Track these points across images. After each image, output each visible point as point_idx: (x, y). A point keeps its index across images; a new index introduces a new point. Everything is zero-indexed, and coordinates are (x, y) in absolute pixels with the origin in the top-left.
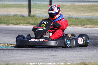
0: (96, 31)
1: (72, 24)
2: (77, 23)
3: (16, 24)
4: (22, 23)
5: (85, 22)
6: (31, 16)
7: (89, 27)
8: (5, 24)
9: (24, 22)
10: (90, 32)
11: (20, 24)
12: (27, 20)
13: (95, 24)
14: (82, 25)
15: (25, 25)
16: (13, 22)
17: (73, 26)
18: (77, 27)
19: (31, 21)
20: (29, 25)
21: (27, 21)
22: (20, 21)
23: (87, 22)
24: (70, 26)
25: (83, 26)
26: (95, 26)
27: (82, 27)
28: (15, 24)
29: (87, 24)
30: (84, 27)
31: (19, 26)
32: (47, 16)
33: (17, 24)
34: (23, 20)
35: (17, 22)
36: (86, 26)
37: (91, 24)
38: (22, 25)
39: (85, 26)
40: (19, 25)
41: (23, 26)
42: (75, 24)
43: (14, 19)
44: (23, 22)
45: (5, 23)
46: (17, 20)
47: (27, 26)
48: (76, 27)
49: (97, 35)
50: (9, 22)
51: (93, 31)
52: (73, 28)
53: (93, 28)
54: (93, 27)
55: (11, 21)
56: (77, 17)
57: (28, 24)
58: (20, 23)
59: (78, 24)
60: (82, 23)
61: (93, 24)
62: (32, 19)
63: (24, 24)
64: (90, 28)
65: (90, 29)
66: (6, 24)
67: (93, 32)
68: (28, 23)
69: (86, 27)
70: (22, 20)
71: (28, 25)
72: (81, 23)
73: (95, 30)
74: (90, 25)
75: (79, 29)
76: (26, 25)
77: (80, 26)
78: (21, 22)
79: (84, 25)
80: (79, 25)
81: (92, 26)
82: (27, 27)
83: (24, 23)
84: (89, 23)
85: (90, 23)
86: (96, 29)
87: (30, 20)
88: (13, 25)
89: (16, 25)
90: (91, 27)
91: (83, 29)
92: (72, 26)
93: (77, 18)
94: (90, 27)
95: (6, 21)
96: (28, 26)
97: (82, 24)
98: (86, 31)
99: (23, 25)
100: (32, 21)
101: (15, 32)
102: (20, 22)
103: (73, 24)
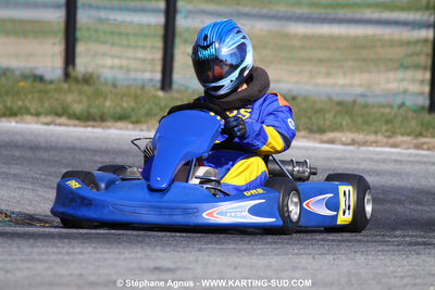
0: (378, 161)
3: (4, 115)
4: (32, 111)
5: (329, 116)
6: (77, 80)
7: (344, 139)
9: (42, 106)
10: (348, 166)
11: (22, 114)
12: (56, 95)
13: (373, 129)
14: (311, 131)
15: (43, 119)
19: (75, 101)
20: (63, 120)
21: (57, 99)
22: (23, 100)
23: (335, 117)
25: (317, 136)
26: (372, 138)
27: (314, 140)
30: (322, 142)
31: (17, 122)
32: (151, 80)
33: (8, 113)
34: (36, 95)
35: (9, 104)
36: (331, 135)
37: (356, 128)
38: (29, 118)
39: (325, 137)
40: (18, 118)
41: (37, 123)
44: (33, 107)
47: (56, 125)
53: (363, 148)
54: (365, 144)
56: (294, 93)
57: (59, 115)
58: (21, 108)
60: (314, 120)
61: (365, 127)
62: (81, 93)
63: (37, 114)
64: (348, 144)
65: (351, 152)
68: (60, 111)
69: (332, 142)
70: (30, 96)
71: (59, 120)
72: (310, 118)
73: (373, 156)
74: (350, 130)
76: (48, 119)
77: (304, 137)
78: (27, 104)
79: (321, 131)
81: (359, 137)
82: (52, 127)
83: (40, 110)
84: (344, 123)
85: (353, 121)
86: (378, 153)
87: (69, 98)
90: (353, 143)
91: (314, 149)
93: (294, 99)
94: (349, 141)
96: (60, 125)
97: (315, 128)
98: (330, 159)
99: (35, 119)
100: (80, 102)
102: (20, 103)
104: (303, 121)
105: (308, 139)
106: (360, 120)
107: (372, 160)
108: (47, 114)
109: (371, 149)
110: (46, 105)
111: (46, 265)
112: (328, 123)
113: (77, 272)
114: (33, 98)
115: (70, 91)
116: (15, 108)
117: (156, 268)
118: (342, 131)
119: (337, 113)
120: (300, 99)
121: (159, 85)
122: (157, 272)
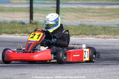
1: (81, 34)
2: (88, 31)
7: (102, 37)
12: (25, 28)
13: (110, 34)
16: (7, 30)
17: (82, 36)
18: (87, 37)
19: (30, 29)
20: (26, 34)
21: (26, 29)
22: (16, 29)
23: (100, 31)
24: (78, 36)
25: (94, 36)
26: (109, 36)
27: (94, 37)
28: (8, 34)
30: (96, 38)
31: (14, 35)
33: (12, 33)
34: (20, 28)
35: (12, 31)
36: (98, 36)
37: (106, 34)
38: (17, 34)
41: (19, 35)
42: (84, 34)
43: (9, 27)
44: (19, 31)
46: (12, 28)
48: (85, 37)
50: (2, 30)
51: (105, 42)
52: (82, 38)
54: (107, 38)
55: (5, 29)
57: (25, 33)
58: (15, 32)
60: (94, 32)
61: (108, 33)
62: (32, 27)
63: (20, 33)
64: (103, 38)
65: (103, 40)
67: (105, 44)
69: (98, 38)
71: (25, 35)
73: (109, 41)
74: (104, 34)
75: (88, 40)
77: (91, 37)
78: (17, 30)
79: (96, 35)
80: (89, 35)
81: (106, 36)
82: (23, 37)
83: (21, 32)
84: (102, 32)
87: (29, 28)
88: (6, 34)
89: (11, 35)
90: (104, 38)
91: (93, 40)
92: (80, 36)
93: (92, 26)
94: (103, 37)
96: (26, 36)
97: (94, 34)
99: (19, 34)
100: (32, 29)
102: (15, 30)
103: (83, 33)
104: (91, 32)
106: (107, 31)
108: (23, 33)
109: (109, 39)
110: (22, 30)
112: (98, 33)
114: (19, 29)
115: (30, 26)
116: (14, 32)
118: (102, 35)
119: (101, 30)
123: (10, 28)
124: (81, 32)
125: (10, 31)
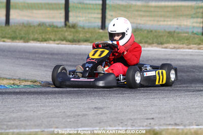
2: (150, 39)
3: (42, 41)
4: (53, 39)
5: (165, 38)
6: (69, 27)
7: (171, 47)
8: (22, 41)
9: (56, 37)
10: (173, 58)
11: (48, 40)
14: (158, 44)
15: (56, 42)
16: (36, 36)
19: (69, 35)
20: (64, 42)
23: (167, 38)
25: (160, 46)
26: (181, 46)
27: (159, 47)
28: (38, 41)
29: (168, 42)
30: (162, 48)
34: (54, 33)
35: (44, 37)
36: (166, 45)
37: (175, 42)
38: (51, 42)
39: (163, 46)
40: (47, 42)
42: (146, 42)
43: (38, 31)
44: (53, 37)
45: (21, 38)
46: (43, 33)
48: (147, 47)
49: (184, 62)
50: (30, 36)
51: (178, 54)
53: (178, 50)
54: (179, 48)
55: (32, 34)
57: (63, 40)
58: (48, 38)
59: (151, 41)
60: (159, 40)
61: (179, 42)
62: (70, 32)
63: (54, 40)
64: (172, 49)
65: (173, 52)
66: (24, 39)
67: (179, 57)
68: (63, 39)
69: (166, 48)
70: (52, 33)
71: (62, 42)
72: (157, 39)
74: (173, 43)
75: (154, 51)
76: (58, 42)
77: (155, 46)
78: (51, 36)
79: (162, 44)
80: (153, 43)
81: (177, 46)
82: (60, 45)
83: (56, 39)
84: (171, 41)
86: (184, 52)
87: (66, 34)
88: (35, 42)
89: (42, 43)
90: (174, 48)
91: (159, 51)
93: (151, 31)
95: (24, 35)
96: (63, 44)
98: (166, 55)
99: (53, 42)
100: (71, 35)
101: (37, 55)
102: (48, 36)
103: (143, 41)
104: (155, 40)
105: (157, 47)
106: (177, 39)
107: (182, 55)
108: (58, 40)
109: (181, 50)
111: (51, 108)
112: (164, 41)
113: (63, 111)
115: (67, 31)
117: (95, 108)
118: (170, 43)
120: (153, 31)
121: (100, 27)
122: (96, 109)
123: (40, 33)
124: (141, 40)
125: (41, 38)
